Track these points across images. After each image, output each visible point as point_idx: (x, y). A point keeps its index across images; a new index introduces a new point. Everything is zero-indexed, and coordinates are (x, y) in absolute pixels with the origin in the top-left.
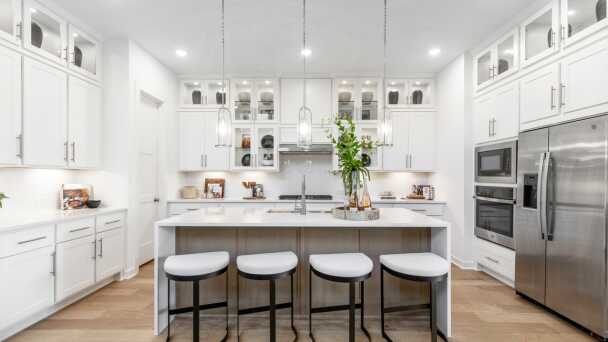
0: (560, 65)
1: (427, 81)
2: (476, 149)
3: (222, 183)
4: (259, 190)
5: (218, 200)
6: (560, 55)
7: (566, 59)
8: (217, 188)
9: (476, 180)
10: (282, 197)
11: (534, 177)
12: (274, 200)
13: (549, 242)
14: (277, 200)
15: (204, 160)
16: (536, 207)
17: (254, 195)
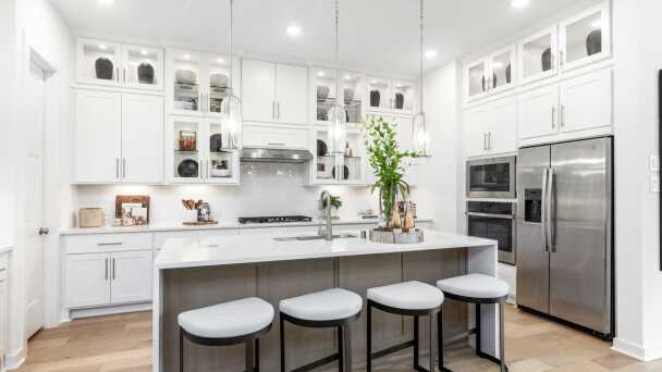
0: (559, 87)
1: (408, 84)
2: (468, 162)
3: (145, 202)
4: (204, 211)
5: (140, 228)
6: (558, 78)
7: (565, 83)
8: (139, 210)
9: (468, 195)
10: (243, 220)
11: (538, 192)
12: (230, 224)
13: (552, 254)
14: (237, 224)
15: (121, 166)
16: (540, 221)
17: (199, 220)
